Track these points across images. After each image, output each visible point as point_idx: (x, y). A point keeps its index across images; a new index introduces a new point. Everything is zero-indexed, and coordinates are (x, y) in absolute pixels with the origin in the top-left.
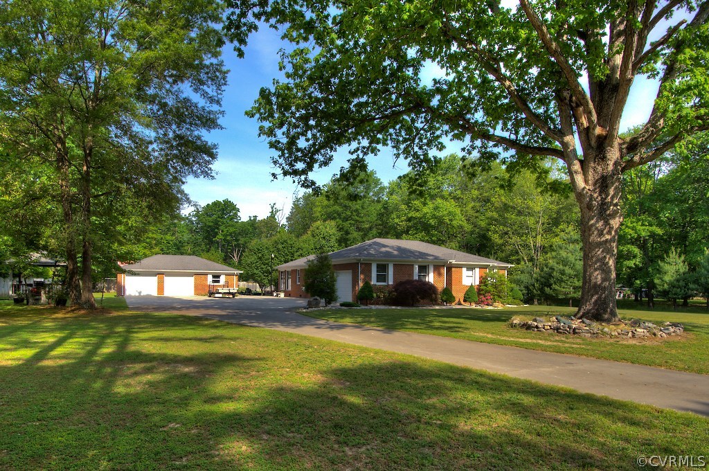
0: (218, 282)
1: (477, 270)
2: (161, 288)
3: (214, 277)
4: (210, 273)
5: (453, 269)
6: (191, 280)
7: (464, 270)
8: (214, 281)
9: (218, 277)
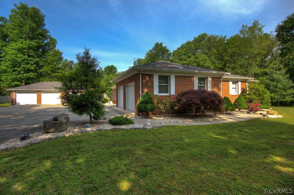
1: (240, 83)
2: (39, 100)
5: (223, 83)
7: (231, 83)
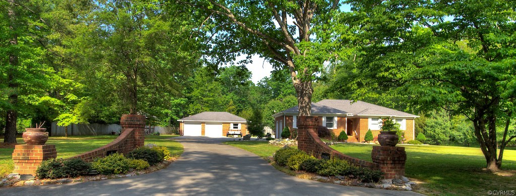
0: (237, 128)
2: (203, 132)
3: (234, 125)
4: (232, 123)
5: (361, 119)
6: (221, 126)
7: (370, 120)
8: (234, 128)
9: (237, 125)
